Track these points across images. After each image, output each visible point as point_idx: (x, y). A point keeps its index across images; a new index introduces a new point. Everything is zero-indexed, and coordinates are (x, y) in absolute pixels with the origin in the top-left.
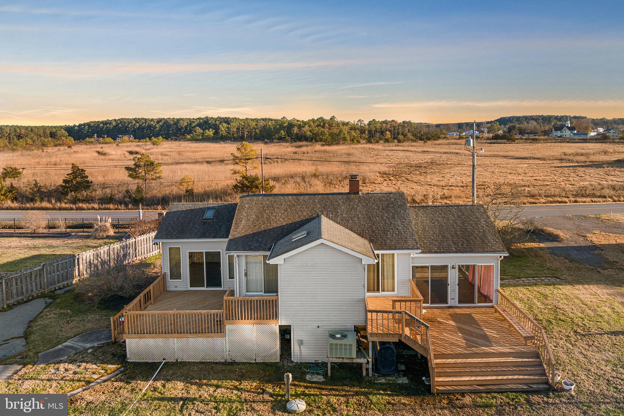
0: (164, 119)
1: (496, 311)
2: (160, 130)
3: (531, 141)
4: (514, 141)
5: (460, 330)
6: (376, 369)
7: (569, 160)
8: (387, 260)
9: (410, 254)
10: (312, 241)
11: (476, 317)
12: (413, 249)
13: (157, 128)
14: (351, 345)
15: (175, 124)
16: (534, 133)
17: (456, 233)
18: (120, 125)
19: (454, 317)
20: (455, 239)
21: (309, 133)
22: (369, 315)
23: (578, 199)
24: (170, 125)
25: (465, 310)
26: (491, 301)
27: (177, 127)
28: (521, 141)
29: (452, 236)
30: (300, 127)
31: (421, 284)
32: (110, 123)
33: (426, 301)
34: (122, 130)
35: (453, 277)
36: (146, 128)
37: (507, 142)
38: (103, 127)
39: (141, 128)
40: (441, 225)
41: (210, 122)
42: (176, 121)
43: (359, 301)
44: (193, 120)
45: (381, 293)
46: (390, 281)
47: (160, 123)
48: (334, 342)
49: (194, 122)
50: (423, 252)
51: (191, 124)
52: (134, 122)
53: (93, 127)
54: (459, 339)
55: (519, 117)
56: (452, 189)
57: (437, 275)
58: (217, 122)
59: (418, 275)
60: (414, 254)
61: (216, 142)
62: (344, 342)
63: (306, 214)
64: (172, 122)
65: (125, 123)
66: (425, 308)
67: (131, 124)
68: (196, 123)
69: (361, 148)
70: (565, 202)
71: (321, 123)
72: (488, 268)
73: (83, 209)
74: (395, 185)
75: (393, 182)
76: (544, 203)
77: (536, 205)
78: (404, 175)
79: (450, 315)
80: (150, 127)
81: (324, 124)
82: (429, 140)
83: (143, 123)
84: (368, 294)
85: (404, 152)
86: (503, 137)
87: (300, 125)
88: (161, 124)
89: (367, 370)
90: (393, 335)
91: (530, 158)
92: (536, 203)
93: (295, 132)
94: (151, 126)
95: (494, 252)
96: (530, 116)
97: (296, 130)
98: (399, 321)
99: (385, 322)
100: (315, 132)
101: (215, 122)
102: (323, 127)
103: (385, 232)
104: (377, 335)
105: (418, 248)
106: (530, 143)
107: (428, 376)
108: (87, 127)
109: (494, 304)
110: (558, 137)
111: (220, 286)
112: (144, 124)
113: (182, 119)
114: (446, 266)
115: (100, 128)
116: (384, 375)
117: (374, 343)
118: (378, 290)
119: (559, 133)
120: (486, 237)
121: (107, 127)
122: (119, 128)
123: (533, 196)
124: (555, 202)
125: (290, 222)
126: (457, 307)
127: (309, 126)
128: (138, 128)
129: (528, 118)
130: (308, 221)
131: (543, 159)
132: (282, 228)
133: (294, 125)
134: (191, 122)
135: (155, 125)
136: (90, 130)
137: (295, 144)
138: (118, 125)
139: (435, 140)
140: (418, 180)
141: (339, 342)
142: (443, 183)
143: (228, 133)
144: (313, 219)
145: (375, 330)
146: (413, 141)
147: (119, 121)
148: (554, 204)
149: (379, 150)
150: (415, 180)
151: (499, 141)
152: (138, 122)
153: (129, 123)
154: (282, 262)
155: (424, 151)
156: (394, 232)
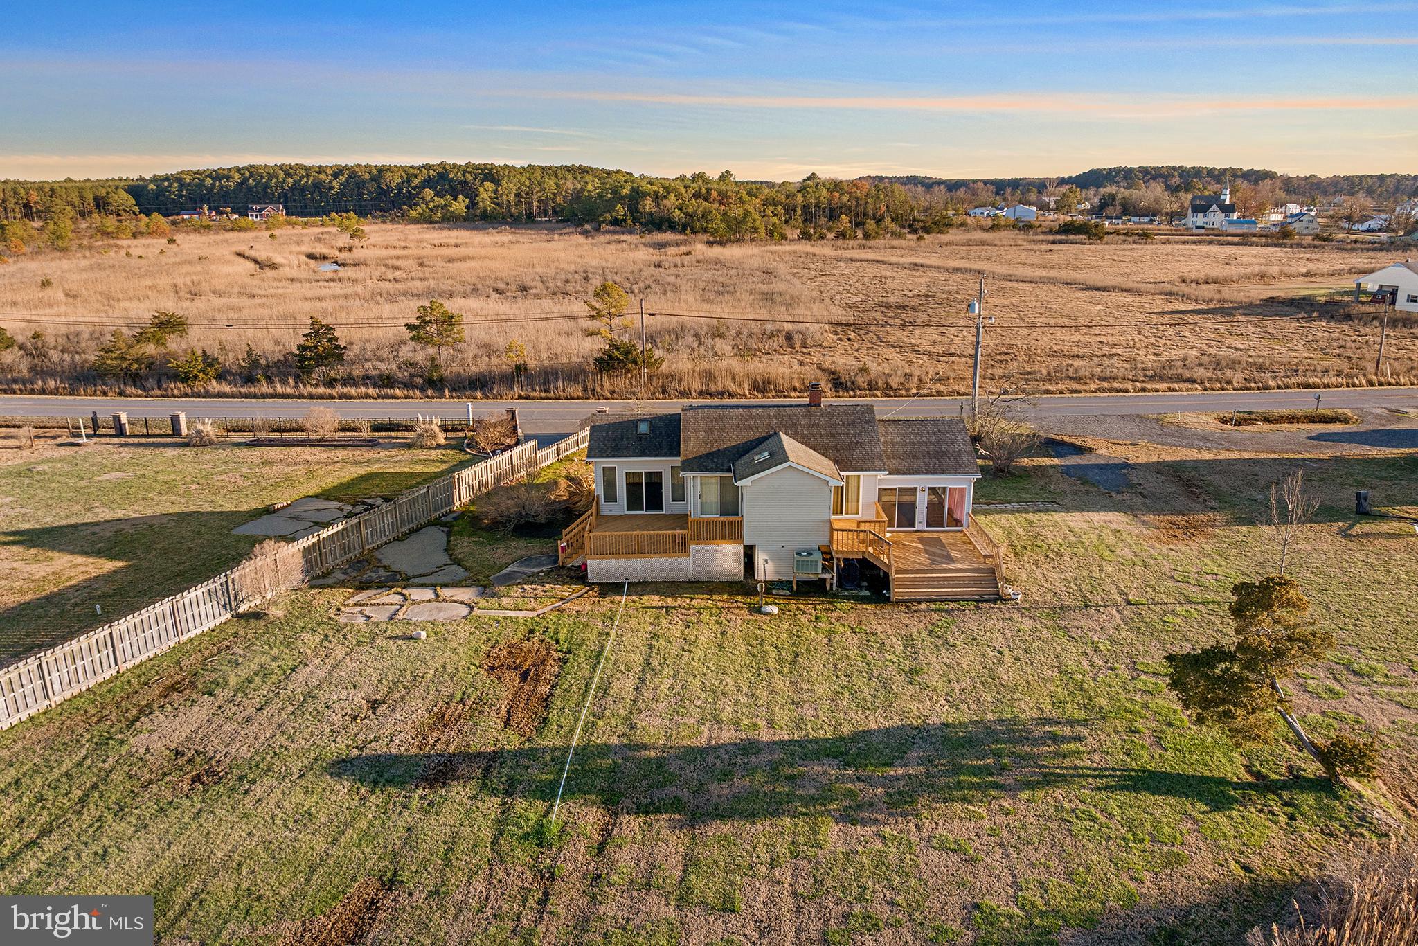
0: (347, 168)
1: (965, 535)
2: (342, 194)
3: (1137, 237)
4: (1100, 238)
5: (927, 552)
6: (840, 584)
7: (1183, 296)
8: (853, 483)
9: (876, 476)
10: (779, 464)
11: (943, 540)
12: (880, 470)
13: (334, 188)
14: (816, 562)
15: (373, 179)
16: (1151, 213)
17: (928, 453)
18: (251, 181)
19: (921, 540)
20: (927, 459)
21: (678, 212)
22: (835, 533)
23: (1148, 386)
24: (364, 181)
25: (934, 533)
26: (962, 525)
27: (379, 187)
28: (1117, 238)
29: (924, 456)
30: (657, 198)
31: (887, 508)
32: (228, 177)
33: (890, 524)
34: (257, 192)
35: (922, 500)
36: (311, 189)
37: (1087, 241)
38: (213, 185)
39: (298, 189)
40: (913, 443)
41: (451, 175)
42: (374, 172)
43: (824, 522)
44: (412, 171)
45: (845, 516)
46: (854, 504)
47: (341, 177)
48: (801, 558)
49: (416, 176)
50: (890, 474)
51: (409, 181)
52: (282, 175)
53: (189, 185)
54: (924, 559)
55: (1131, 170)
56: (953, 362)
57: (907, 498)
58: (468, 175)
59: (884, 498)
60: (882, 475)
61: (476, 229)
62: (810, 558)
63: (761, 431)
64: (367, 176)
65: (262, 178)
66: (889, 532)
67: (275, 180)
68: (419, 177)
69: (790, 253)
70: (1127, 391)
71: (700, 187)
72: (962, 490)
73: (351, 397)
74: (857, 351)
75: (855, 344)
76: (1093, 392)
77: (1080, 395)
78: (873, 328)
79: (918, 539)
80: (317, 185)
81: (709, 190)
82: (928, 232)
83: (302, 177)
84: (833, 517)
85: (875, 265)
86: (1081, 229)
87: (656, 193)
88: (342, 179)
89: (831, 585)
90: (858, 552)
91: (1114, 289)
92: (1079, 392)
93: (647, 208)
94: (320, 183)
95: (966, 473)
96: (1155, 169)
97: (648, 205)
98: (863, 541)
99: (850, 542)
100: (690, 210)
101: (464, 175)
102: (707, 198)
103: (851, 451)
104: (841, 552)
105: (886, 470)
106: (1134, 243)
107: (888, 589)
108: (176, 184)
109: (963, 528)
110: (1198, 227)
111: (662, 510)
112: (305, 180)
113: (389, 169)
114: (916, 489)
115: (206, 188)
116: (847, 590)
117: (838, 559)
118: (841, 513)
119: (1200, 219)
120: (959, 456)
121: (222, 186)
122: (250, 189)
123: (1079, 379)
124: (1110, 390)
125: (745, 440)
126: (924, 531)
127: (678, 196)
128: (292, 189)
129: (1150, 173)
130: (765, 439)
131: (1138, 292)
132: (736, 447)
133: (645, 195)
134: (409, 173)
135: (330, 182)
136: (184, 193)
137: (649, 238)
138: (245, 181)
139: (941, 232)
140: (899, 340)
141: (805, 558)
142: (940, 349)
143: (497, 204)
144: (771, 436)
145: (840, 548)
146: (896, 235)
147: (247, 173)
148: (1108, 394)
149: (824, 259)
150: (892, 339)
151: (1072, 237)
152: (290, 175)
153: (271, 177)
154: (749, 484)
155: (916, 265)
156: (860, 452)
